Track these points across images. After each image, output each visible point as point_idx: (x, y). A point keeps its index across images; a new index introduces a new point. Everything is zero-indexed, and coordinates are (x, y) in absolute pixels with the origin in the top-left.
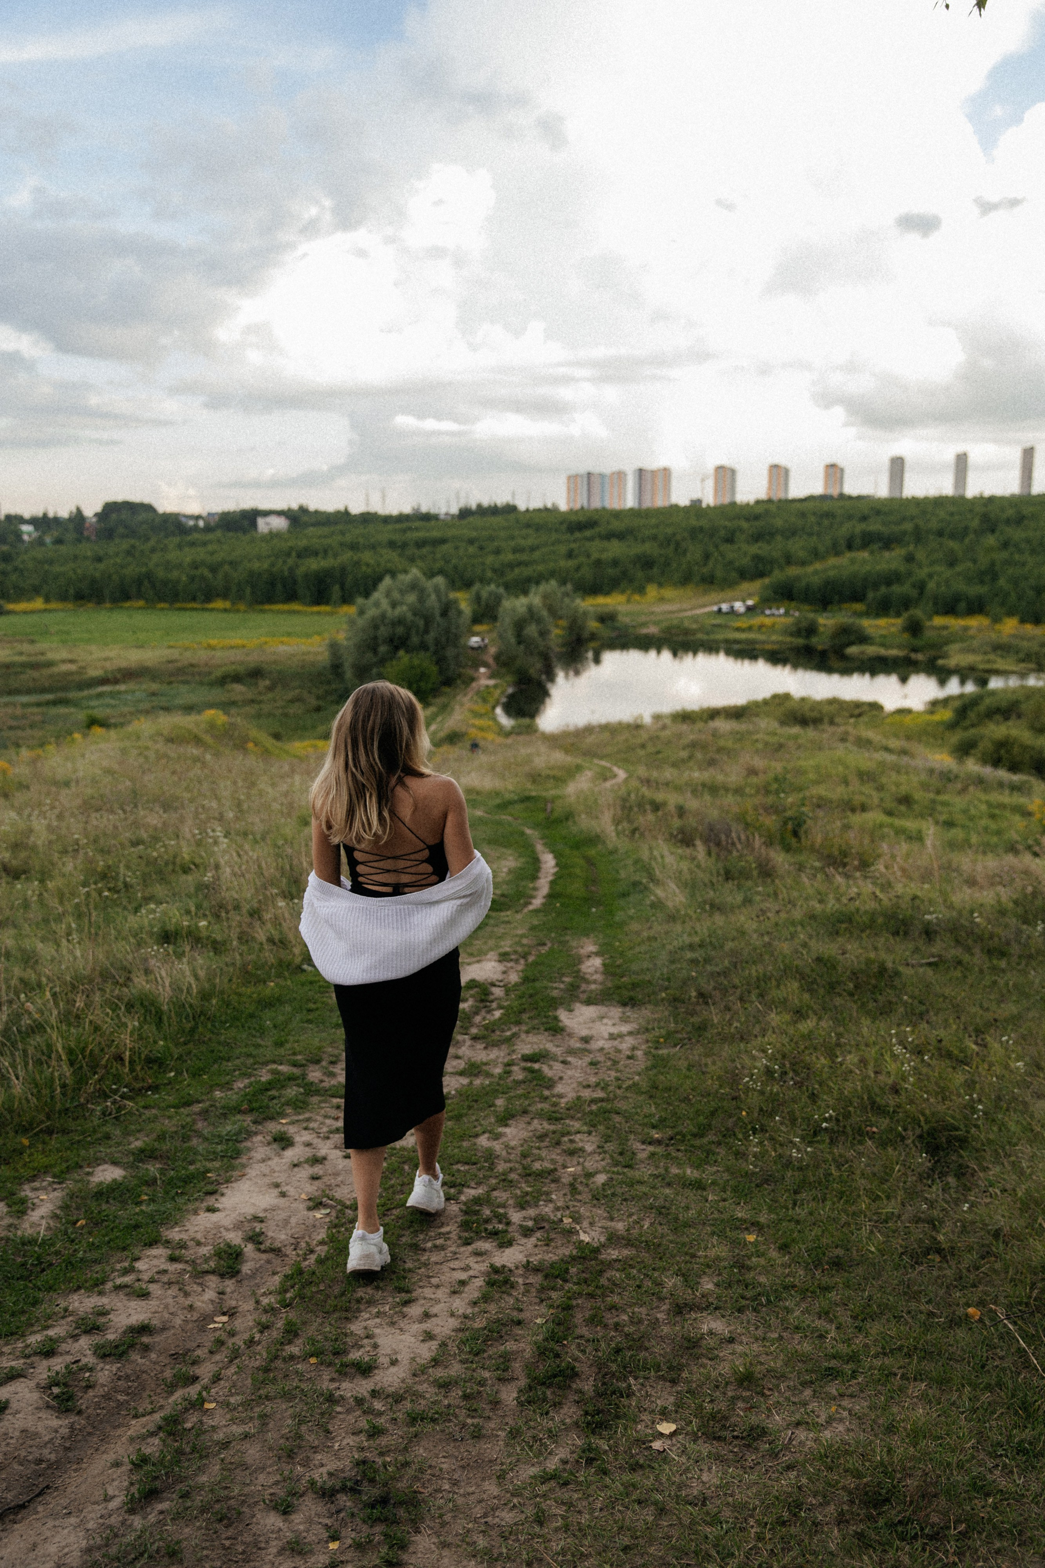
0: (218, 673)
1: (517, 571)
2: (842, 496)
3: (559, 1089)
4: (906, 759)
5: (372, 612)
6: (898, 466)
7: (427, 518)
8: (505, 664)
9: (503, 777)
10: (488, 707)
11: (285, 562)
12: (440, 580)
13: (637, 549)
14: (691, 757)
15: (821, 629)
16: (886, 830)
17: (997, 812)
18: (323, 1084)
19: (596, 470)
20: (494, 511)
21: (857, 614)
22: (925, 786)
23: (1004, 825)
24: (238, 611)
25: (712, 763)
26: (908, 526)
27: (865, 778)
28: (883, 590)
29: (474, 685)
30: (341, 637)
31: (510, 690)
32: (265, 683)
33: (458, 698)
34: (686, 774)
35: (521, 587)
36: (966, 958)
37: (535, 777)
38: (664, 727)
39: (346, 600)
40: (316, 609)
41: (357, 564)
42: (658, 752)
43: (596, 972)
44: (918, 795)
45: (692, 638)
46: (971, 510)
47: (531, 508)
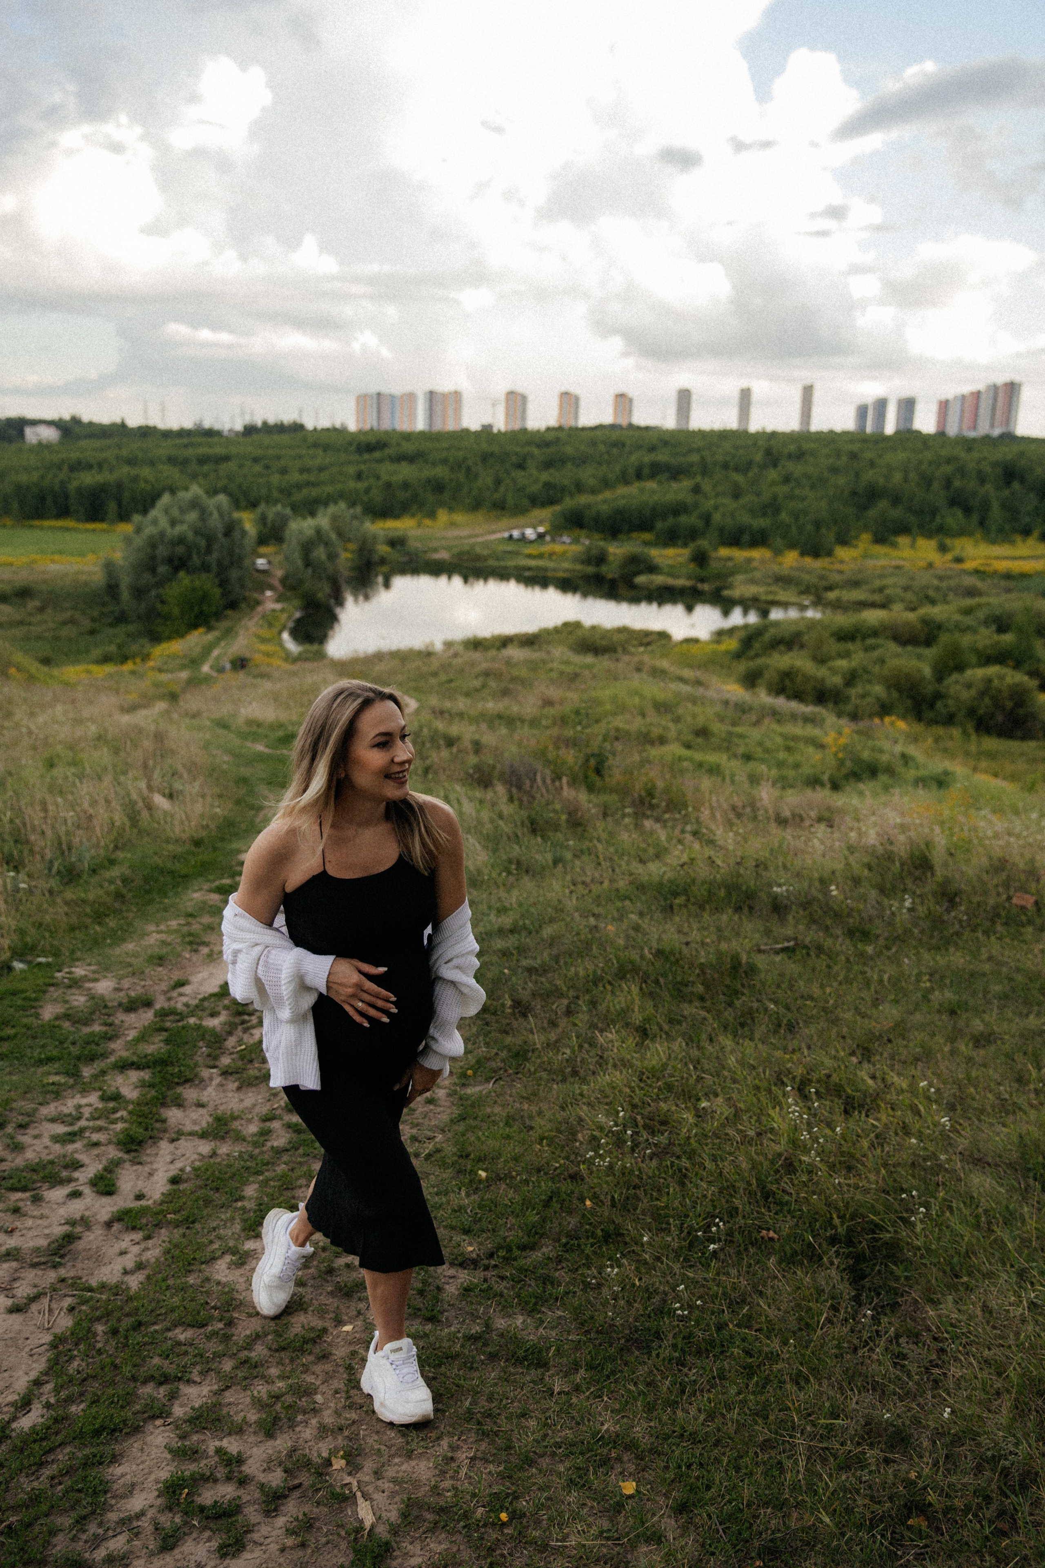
1: (305, 491)
2: (631, 426)
4: (701, 690)
5: (150, 530)
6: (684, 398)
7: (210, 433)
8: (293, 588)
9: (288, 707)
10: (275, 631)
11: (55, 475)
12: (222, 498)
13: (428, 472)
14: (484, 686)
15: (611, 558)
16: (685, 764)
17: (792, 744)
19: (385, 390)
20: (280, 428)
21: (646, 543)
22: (721, 719)
23: (798, 757)
24: (4, 526)
25: (506, 692)
26: (695, 458)
27: (662, 709)
28: (671, 520)
29: (260, 609)
30: (118, 556)
31: (298, 615)
32: (33, 604)
33: (243, 623)
34: (480, 706)
35: (310, 508)
36: (828, 943)
38: (456, 655)
39: (124, 517)
40: (91, 526)
41: (135, 479)
42: (451, 681)
44: (717, 728)
45: (485, 564)
46: (755, 444)
47: (319, 427)
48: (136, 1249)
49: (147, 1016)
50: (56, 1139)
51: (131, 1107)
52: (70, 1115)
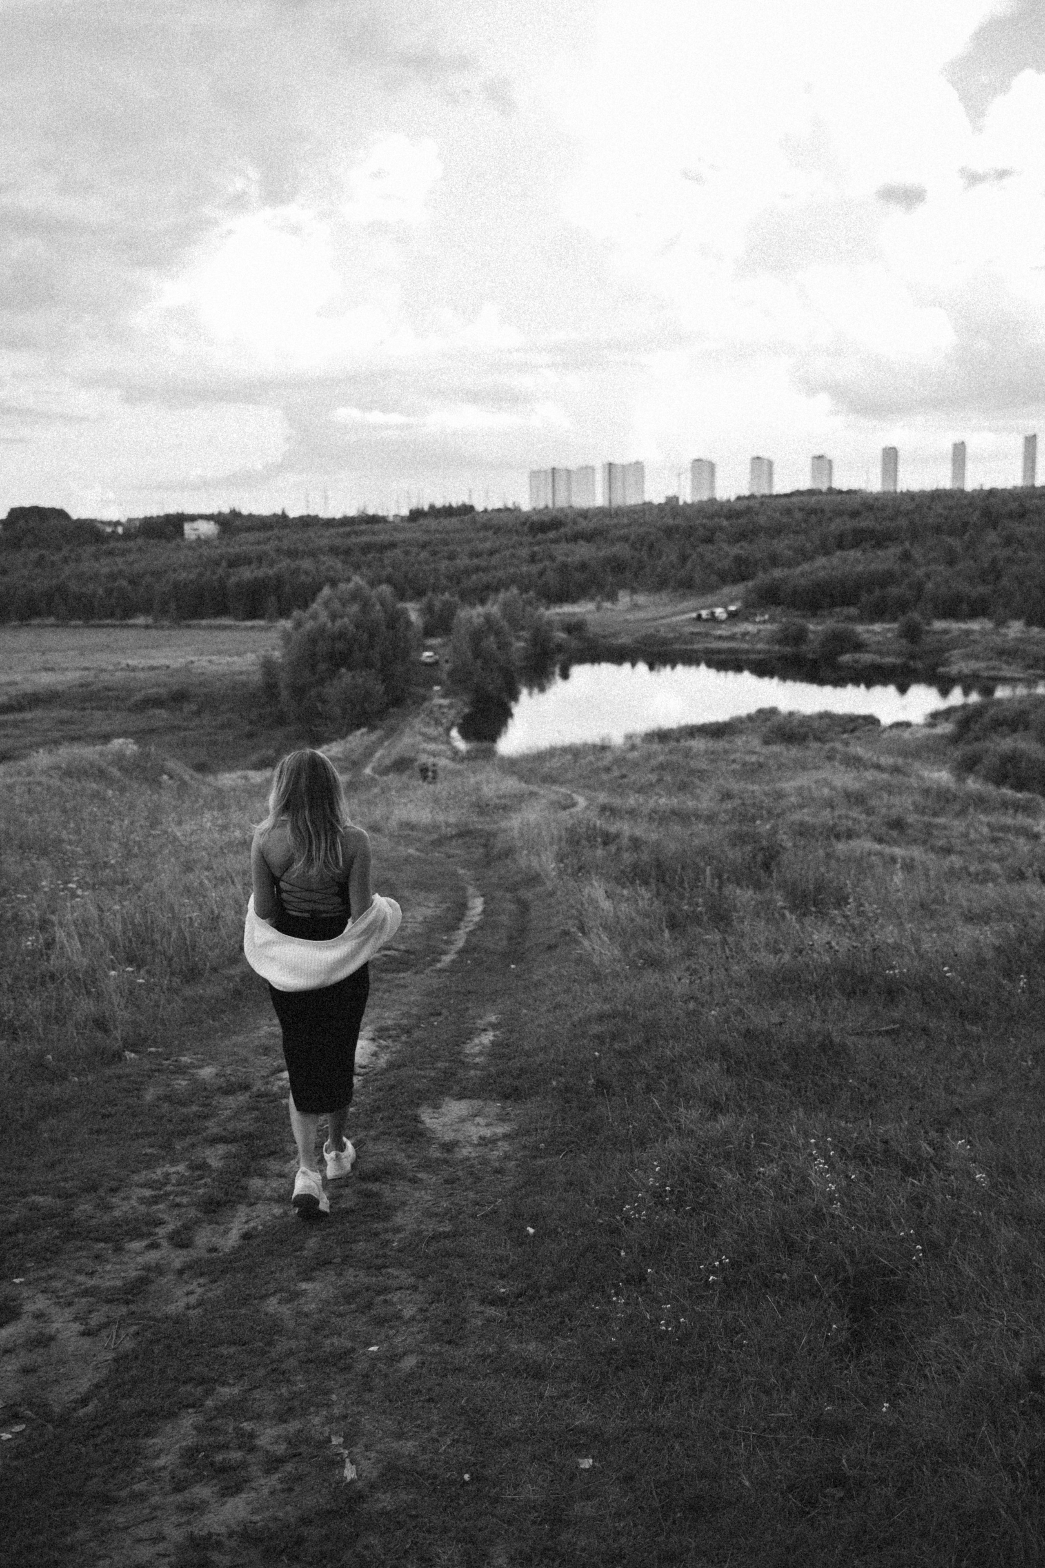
0: (138, 696)
1: (475, 577)
2: (831, 491)
3: (399, 1219)
4: (899, 777)
5: (309, 625)
6: (891, 456)
7: (374, 520)
8: (461, 682)
9: (445, 809)
10: (443, 729)
11: (214, 573)
12: (386, 589)
13: (606, 551)
14: (660, 780)
15: (811, 636)
16: (874, 859)
17: (999, 835)
18: (93, 1222)
19: (560, 465)
20: (449, 511)
21: (849, 619)
22: (920, 810)
23: (1007, 849)
24: (162, 627)
25: (683, 787)
26: (903, 522)
27: (852, 800)
28: (877, 592)
29: (426, 704)
30: (277, 654)
31: (467, 710)
32: (189, 707)
33: (408, 720)
34: (653, 802)
35: (481, 595)
36: (933, 1024)
37: (482, 808)
38: (635, 748)
39: (284, 613)
40: (249, 623)
41: (296, 572)
42: (624, 776)
43: (481, 1053)
44: (911, 819)
45: (670, 649)
46: (970, 504)
47: (490, 508)
48: (200, 1290)
49: (242, 1098)
50: (142, 1200)
51: (214, 1175)
52: (158, 1181)
